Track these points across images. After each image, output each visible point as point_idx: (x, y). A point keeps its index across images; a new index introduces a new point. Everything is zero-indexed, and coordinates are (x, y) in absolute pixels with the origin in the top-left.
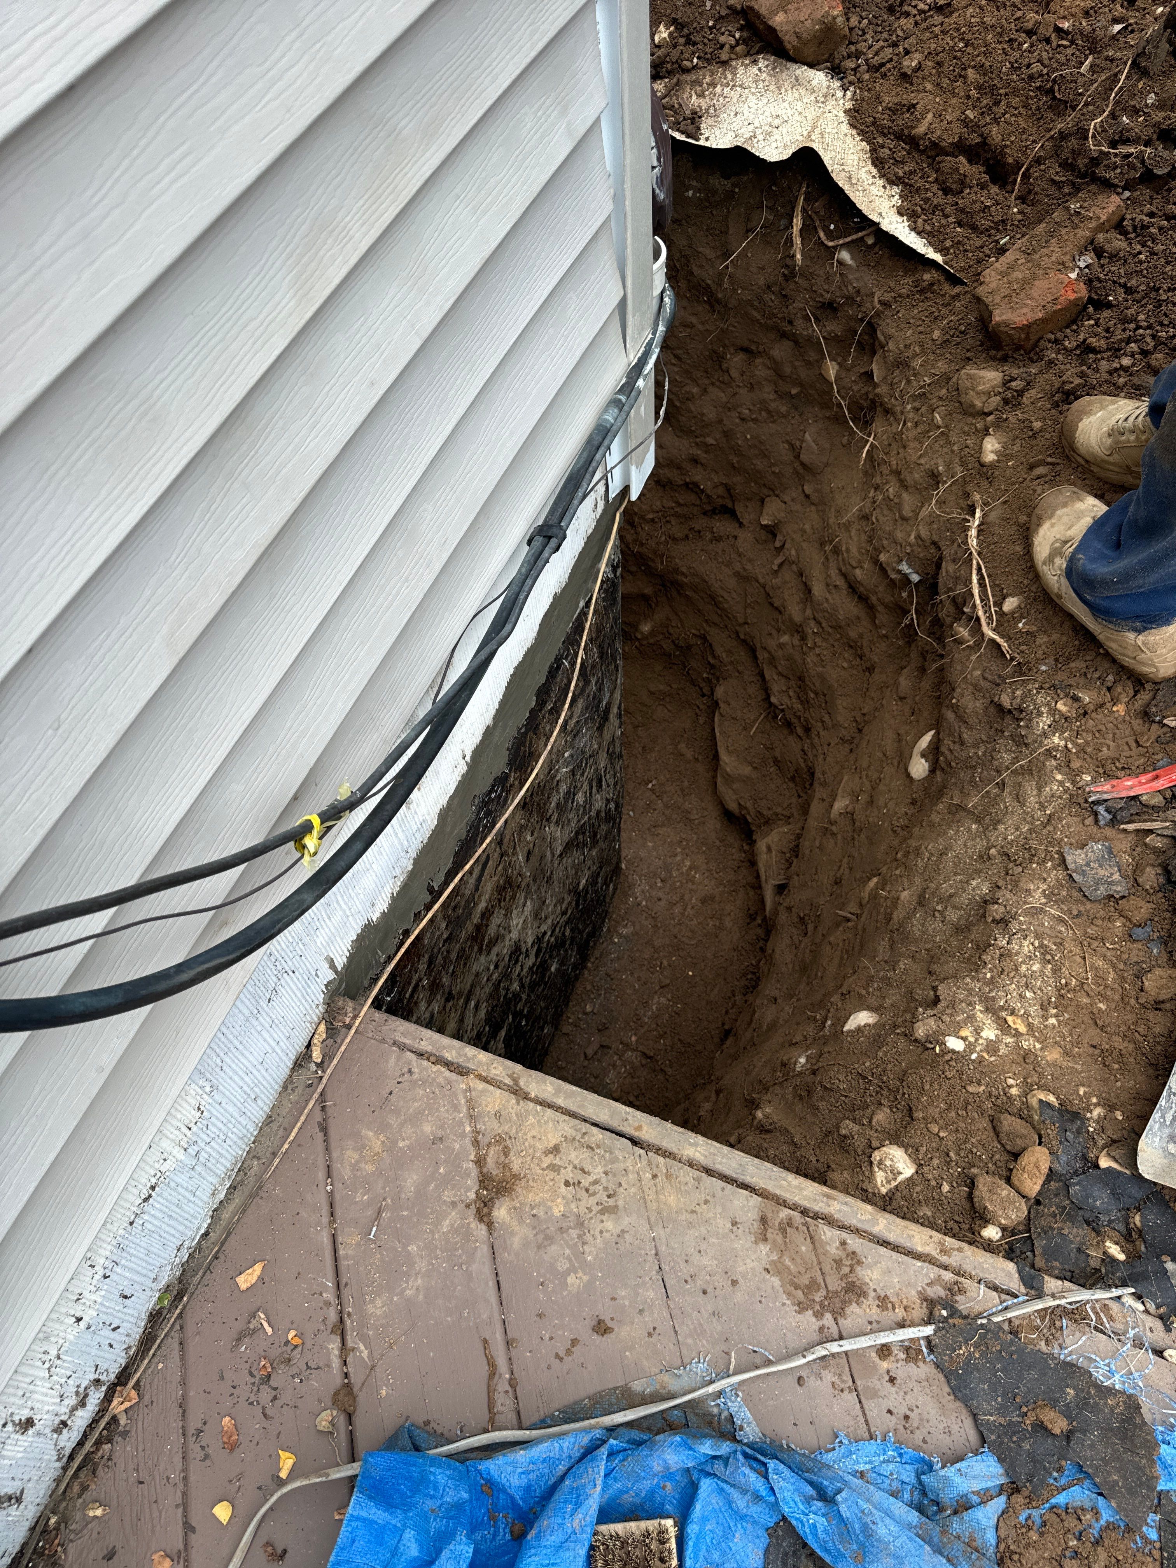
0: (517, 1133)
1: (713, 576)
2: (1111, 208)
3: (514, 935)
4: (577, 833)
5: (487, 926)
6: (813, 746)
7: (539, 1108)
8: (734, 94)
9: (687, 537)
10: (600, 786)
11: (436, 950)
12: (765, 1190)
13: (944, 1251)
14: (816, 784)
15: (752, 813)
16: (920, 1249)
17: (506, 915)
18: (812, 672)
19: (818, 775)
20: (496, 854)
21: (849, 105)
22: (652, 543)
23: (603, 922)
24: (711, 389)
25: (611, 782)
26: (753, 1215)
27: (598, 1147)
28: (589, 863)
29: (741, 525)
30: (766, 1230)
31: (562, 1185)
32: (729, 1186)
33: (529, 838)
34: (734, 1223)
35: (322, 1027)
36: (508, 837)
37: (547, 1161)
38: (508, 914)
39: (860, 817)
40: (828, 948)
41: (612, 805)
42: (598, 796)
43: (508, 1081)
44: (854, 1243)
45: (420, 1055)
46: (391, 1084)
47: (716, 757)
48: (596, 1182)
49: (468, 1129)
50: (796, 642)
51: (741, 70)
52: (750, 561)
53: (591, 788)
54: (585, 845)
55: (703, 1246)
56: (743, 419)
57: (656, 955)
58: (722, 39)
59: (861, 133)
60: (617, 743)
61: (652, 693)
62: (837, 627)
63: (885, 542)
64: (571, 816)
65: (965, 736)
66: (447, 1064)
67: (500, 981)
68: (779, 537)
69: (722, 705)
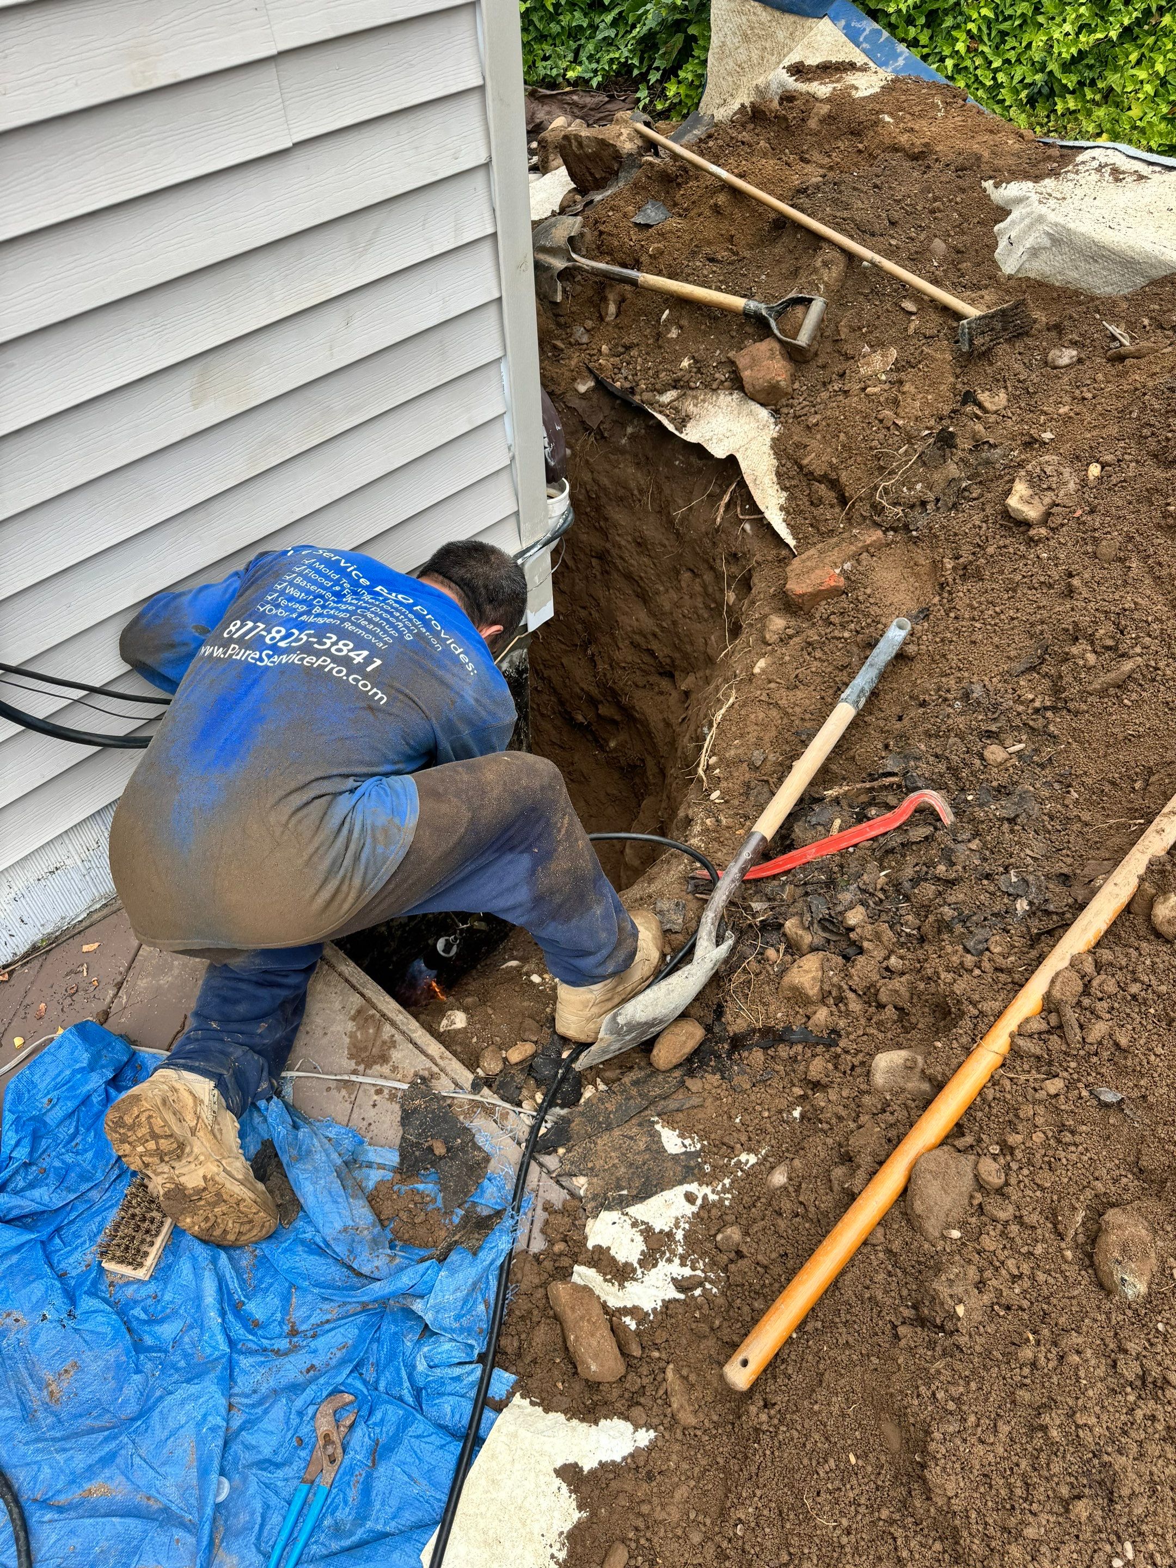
1: (652, 717)
2: (874, 538)
8: (713, 410)
9: (645, 687)
12: (369, 997)
13: (441, 1057)
16: (430, 1052)
21: (775, 435)
26: (355, 1007)
29: (673, 686)
30: (358, 1016)
32: (353, 990)
34: (343, 1008)
44: (398, 1037)
51: (722, 397)
52: (672, 712)
56: (684, 616)
58: (717, 375)
59: (775, 453)
68: (688, 700)
69: (641, 813)
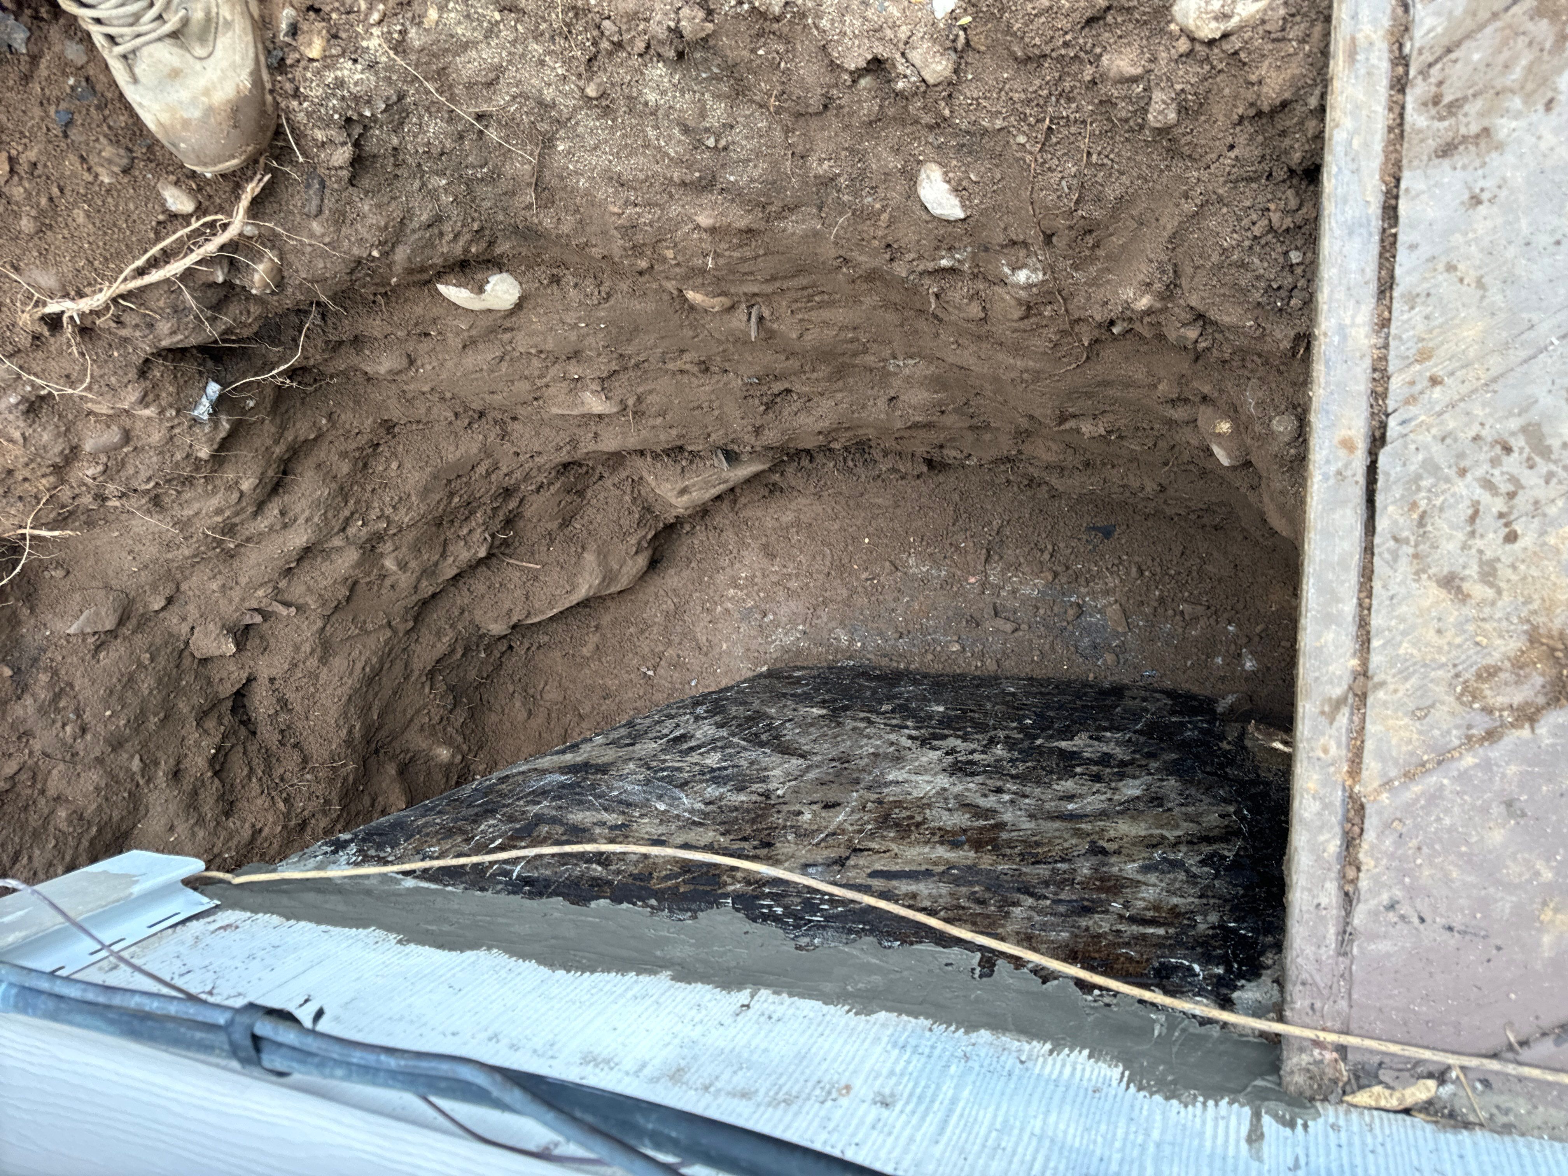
0: (1443, 666)
1: (339, 692)
3: (943, 781)
4: (762, 744)
5: (964, 831)
6: (527, 477)
7: (1375, 643)
9: (296, 746)
10: (683, 738)
11: (1062, 909)
12: (1383, 171)
14: (578, 455)
15: (641, 533)
17: (929, 806)
18: (423, 508)
19: (564, 456)
20: (861, 862)
22: (320, 790)
23: (842, 668)
24: (52, 792)
25: (670, 724)
27: (1414, 505)
28: (789, 714)
29: (251, 680)
30: (1465, 139)
31: (1518, 546)
32: (1401, 238)
33: (807, 816)
34: (1476, 201)
35: (1362, 1098)
36: (826, 853)
37: (1479, 591)
38: (923, 804)
39: (603, 365)
40: (808, 337)
41: (700, 710)
42: (698, 734)
43: (1343, 718)
45: (1348, 900)
46: (1432, 934)
47: (585, 604)
48: (1488, 485)
49: (1469, 760)
50: (388, 546)
52: (297, 648)
53: (692, 749)
54: (769, 728)
55: (1544, 240)
56: (84, 730)
57: (860, 589)
60: (614, 735)
61: (530, 713)
62: (344, 493)
63: (178, 456)
64: (745, 764)
65: (424, 217)
66: (1350, 842)
67: (1012, 777)
68: (247, 620)
69: (515, 620)
